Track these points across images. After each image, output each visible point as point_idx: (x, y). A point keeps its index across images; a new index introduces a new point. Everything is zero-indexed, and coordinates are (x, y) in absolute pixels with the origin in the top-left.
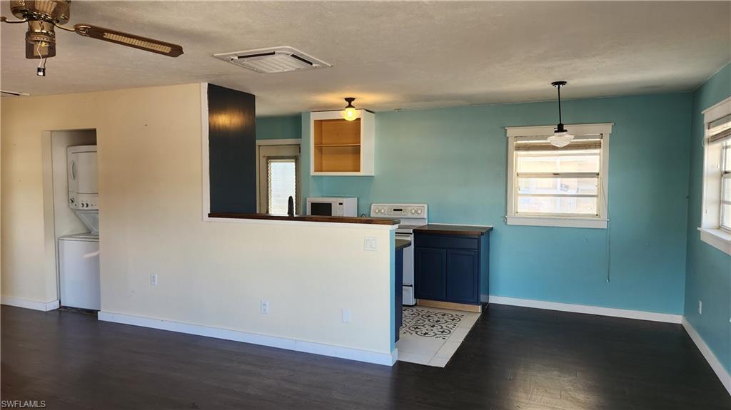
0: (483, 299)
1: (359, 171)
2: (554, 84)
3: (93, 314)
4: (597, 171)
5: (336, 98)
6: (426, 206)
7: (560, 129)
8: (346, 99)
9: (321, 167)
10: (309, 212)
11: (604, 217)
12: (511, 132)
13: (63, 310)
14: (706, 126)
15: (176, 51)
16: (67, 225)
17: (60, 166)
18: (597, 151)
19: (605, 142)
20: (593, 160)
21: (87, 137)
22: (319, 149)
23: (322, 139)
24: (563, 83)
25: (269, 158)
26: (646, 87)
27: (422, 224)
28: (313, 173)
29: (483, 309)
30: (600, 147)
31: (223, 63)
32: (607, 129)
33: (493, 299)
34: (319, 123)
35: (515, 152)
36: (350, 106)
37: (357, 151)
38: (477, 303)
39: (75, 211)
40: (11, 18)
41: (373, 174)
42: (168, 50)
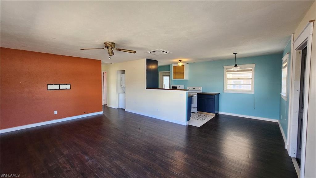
0: (216, 112)
1: (184, 78)
2: (234, 54)
3: (124, 109)
4: (251, 78)
5: (176, 60)
6: (201, 87)
7: (236, 66)
8: (180, 60)
9: (175, 77)
10: (172, 88)
11: (253, 90)
12: (225, 67)
13: (119, 108)
14: (283, 63)
15: (135, 52)
16: (120, 91)
17: (119, 78)
18: (251, 72)
19: (253, 69)
20: (250, 75)
21: (124, 72)
22: (175, 73)
23: (175, 70)
24: (236, 53)
25: (163, 76)
26: (264, 53)
27: (200, 92)
28: (173, 79)
29: (216, 115)
30: (252, 71)
31: (147, 54)
32: (254, 65)
33: (220, 113)
34: (175, 67)
35: (226, 73)
36: (180, 62)
37: (183, 73)
38: (214, 113)
39: (122, 88)
40: (105, 48)
41: (188, 79)
42: (133, 52)
